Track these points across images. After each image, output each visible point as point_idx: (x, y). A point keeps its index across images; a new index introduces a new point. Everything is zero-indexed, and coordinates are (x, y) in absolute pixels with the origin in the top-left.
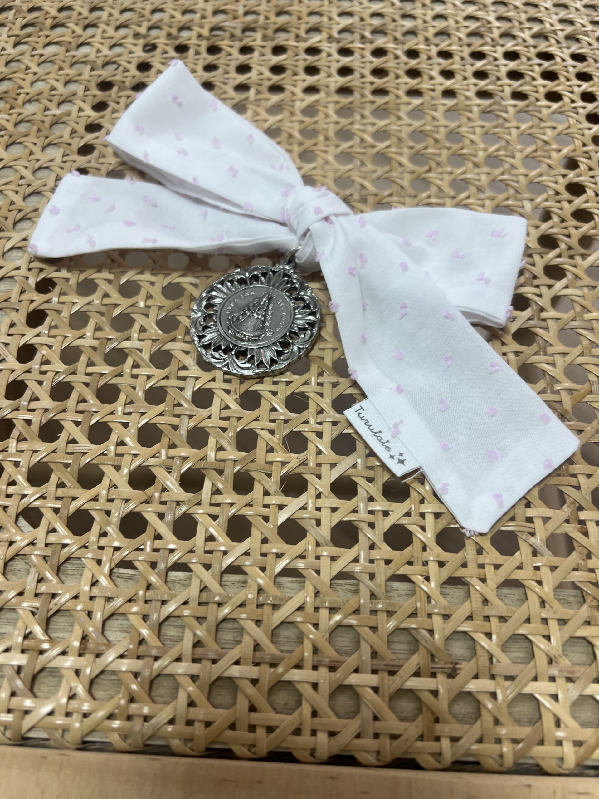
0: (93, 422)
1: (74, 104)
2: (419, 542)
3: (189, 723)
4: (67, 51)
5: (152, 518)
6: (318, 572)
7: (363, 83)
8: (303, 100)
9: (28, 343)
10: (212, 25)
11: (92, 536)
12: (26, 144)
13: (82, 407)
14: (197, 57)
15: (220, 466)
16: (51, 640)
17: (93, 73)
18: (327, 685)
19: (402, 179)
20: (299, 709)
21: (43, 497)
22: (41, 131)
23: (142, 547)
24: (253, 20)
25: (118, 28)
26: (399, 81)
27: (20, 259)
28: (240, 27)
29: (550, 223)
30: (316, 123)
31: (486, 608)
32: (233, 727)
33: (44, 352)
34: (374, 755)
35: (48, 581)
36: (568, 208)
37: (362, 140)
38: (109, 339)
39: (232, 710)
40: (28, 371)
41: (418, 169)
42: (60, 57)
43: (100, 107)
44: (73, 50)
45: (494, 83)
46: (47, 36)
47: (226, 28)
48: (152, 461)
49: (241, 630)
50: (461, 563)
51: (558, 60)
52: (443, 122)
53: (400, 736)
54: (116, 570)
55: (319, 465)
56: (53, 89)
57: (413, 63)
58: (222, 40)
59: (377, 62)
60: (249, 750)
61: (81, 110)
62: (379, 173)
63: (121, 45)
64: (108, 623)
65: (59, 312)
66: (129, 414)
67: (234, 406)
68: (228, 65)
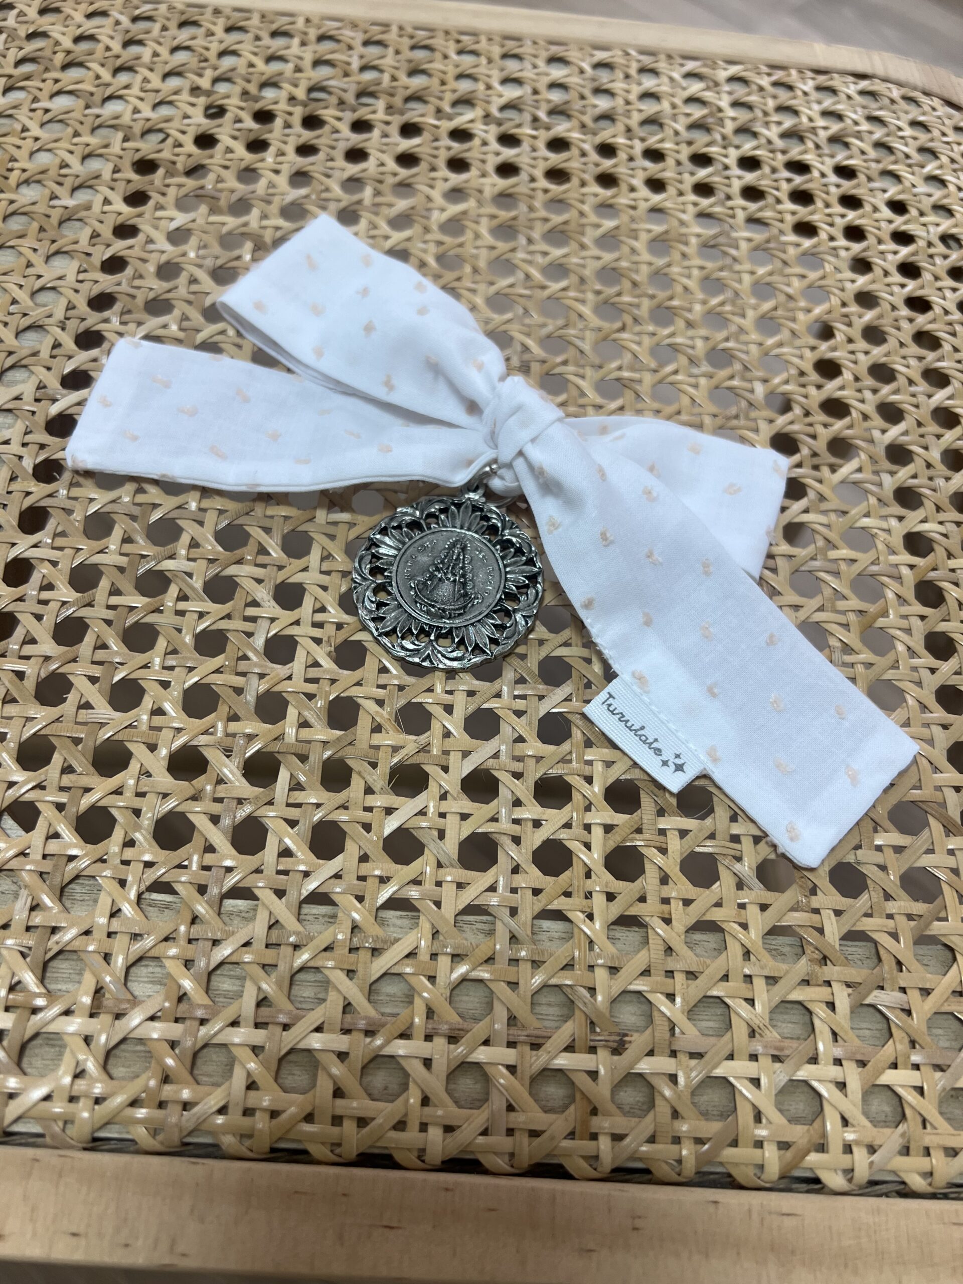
0: (116, 679)
1: (97, 191)
2: (581, 864)
3: (248, 1112)
4: (87, 107)
5: (201, 822)
6: (438, 904)
7: (533, 190)
8: (443, 210)
9: (21, 556)
10: (312, 83)
11: (114, 844)
12: (21, 249)
13: (101, 655)
14: (287, 131)
15: (302, 749)
16: (50, 995)
17: (126, 145)
18: (445, 1061)
19: (583, 339)
20: (405, 1095)
21: (40, 787)
22: (44, 230)
23: (186, 863)
24: (372, 81)
25: (166, 76)
26: (585, 190)
27: (9, 428)
28: (353, 89)
29: (789, 416)
30: (461, 245)
31: (669, 959)
32: (309, 1118)
33: (44, 571)
34: (507, 1158)
35: (45, 908)
36: (816, 396)
37: (528, 276)
38: (143, 556)
39: (309, 1095)
40: (21, 599)
41: (606, 325)
42: (76, 115)
43: (137, 199)
44: (97, 107)
45: (722, 204)
46: (57, 81)
47: (332, 90)
48: (203, 740)
49: (326, 984)
50: (638, 896)
51: (816, 174)
52: (646, 256)
53: (543, 1132)
54: (146, 895)
55: (446, 753)
56: (64, 165)
57: (607, 164)
58: (326, 108)
59: (555, 159)
60: (332, 1151)
61: (107, 202)
62: (550, 328)
63: (170, 103)
64: (133, 970)
65: (69, 512)
66: (172, 668)
67: (327, 664)
68: (333, 148)
